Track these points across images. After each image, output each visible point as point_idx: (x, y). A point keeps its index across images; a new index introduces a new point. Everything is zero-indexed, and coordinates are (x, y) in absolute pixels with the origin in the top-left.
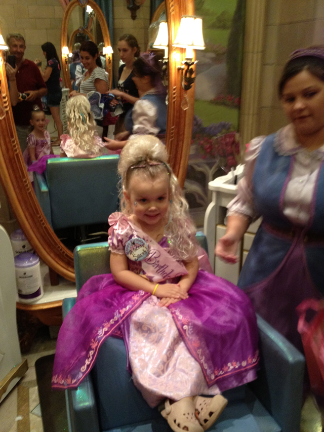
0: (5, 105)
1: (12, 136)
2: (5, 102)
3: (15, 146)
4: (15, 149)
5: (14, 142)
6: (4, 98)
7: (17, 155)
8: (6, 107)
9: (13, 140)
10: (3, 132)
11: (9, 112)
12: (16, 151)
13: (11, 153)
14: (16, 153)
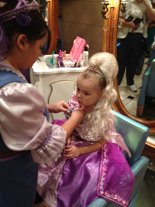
0: (114, 24)
1: (113, 41)
2: (114, 23)
3: (112, 46)
4: (112, 47)
5: (113, 43)
6: (114, 21)
7: (112, 50)
8: (114, 26)
9: (113, 42)
10: (110, 37)
11: (115, 28)
12: (112, 48)
13: (110, 48)
14: (112, 49)
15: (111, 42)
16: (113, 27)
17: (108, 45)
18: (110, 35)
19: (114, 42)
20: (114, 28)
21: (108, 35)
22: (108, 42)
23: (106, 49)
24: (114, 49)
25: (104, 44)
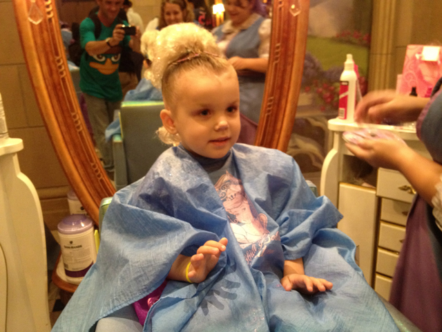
0: (48, 10)
1: (57, 54)
2: (48, 6)
3: (60, 67)
4: (60, 71)
5: (59, 61)
7: (63, 79)
8: (49, 13)
10: (44, 47)
11: (53, 20)
12: (62, 73)
13: (55, 76)
14: (62, 76)
15: (51, 59)
16: (47, 19)
17: (45, 68)
18: (43, 40)
19: (62, 58)
20: (50, 20)
21: (39, 41)
22: (43, 61)
23: (45, 79)
24: (66, 75)
25: (35, 68)
